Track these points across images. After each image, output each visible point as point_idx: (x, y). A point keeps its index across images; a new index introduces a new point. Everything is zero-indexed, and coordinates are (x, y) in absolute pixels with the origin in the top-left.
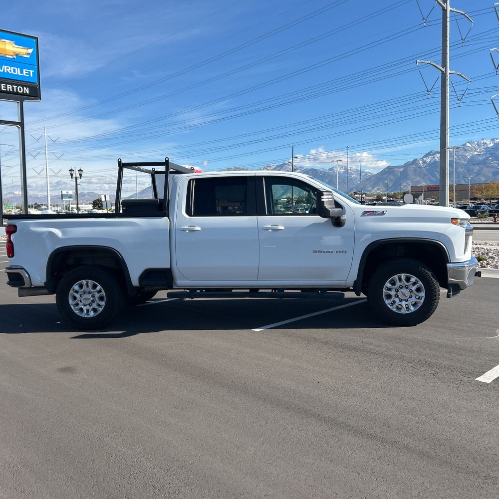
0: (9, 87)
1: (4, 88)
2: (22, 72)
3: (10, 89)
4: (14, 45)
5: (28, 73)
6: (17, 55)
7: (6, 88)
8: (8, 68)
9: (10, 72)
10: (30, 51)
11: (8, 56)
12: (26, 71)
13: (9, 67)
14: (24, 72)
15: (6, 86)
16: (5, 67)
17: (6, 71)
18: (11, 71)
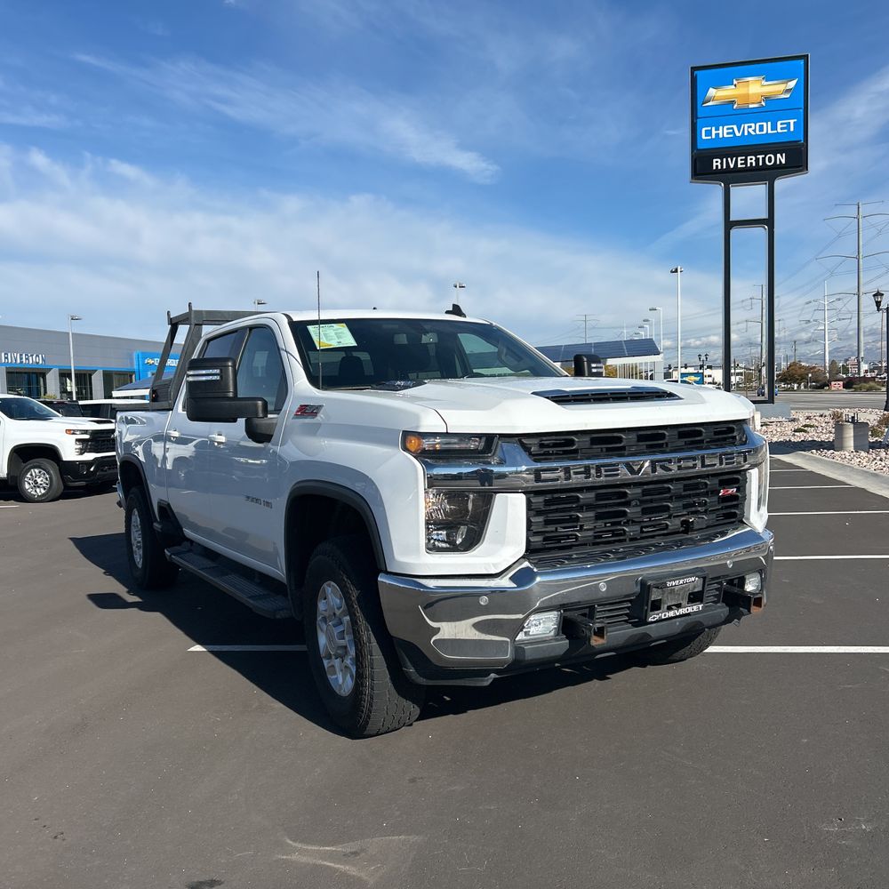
0: (751, 160)
1: (741, 164)
2: (774, 127)
3: (751, 163)
4: (764, 83)
5: (785, 126)
6: (767, 99)
7: (746, 163)
8: (751, 127)
9: (753, 133)
10: (792, 84)
11: (751, 106)
12: (781, 124)
13: (753, 125)
14: (779, 126)
15: (746, 160)
16: (746, 125)
17: (746, 134)
18: (755, 131)
